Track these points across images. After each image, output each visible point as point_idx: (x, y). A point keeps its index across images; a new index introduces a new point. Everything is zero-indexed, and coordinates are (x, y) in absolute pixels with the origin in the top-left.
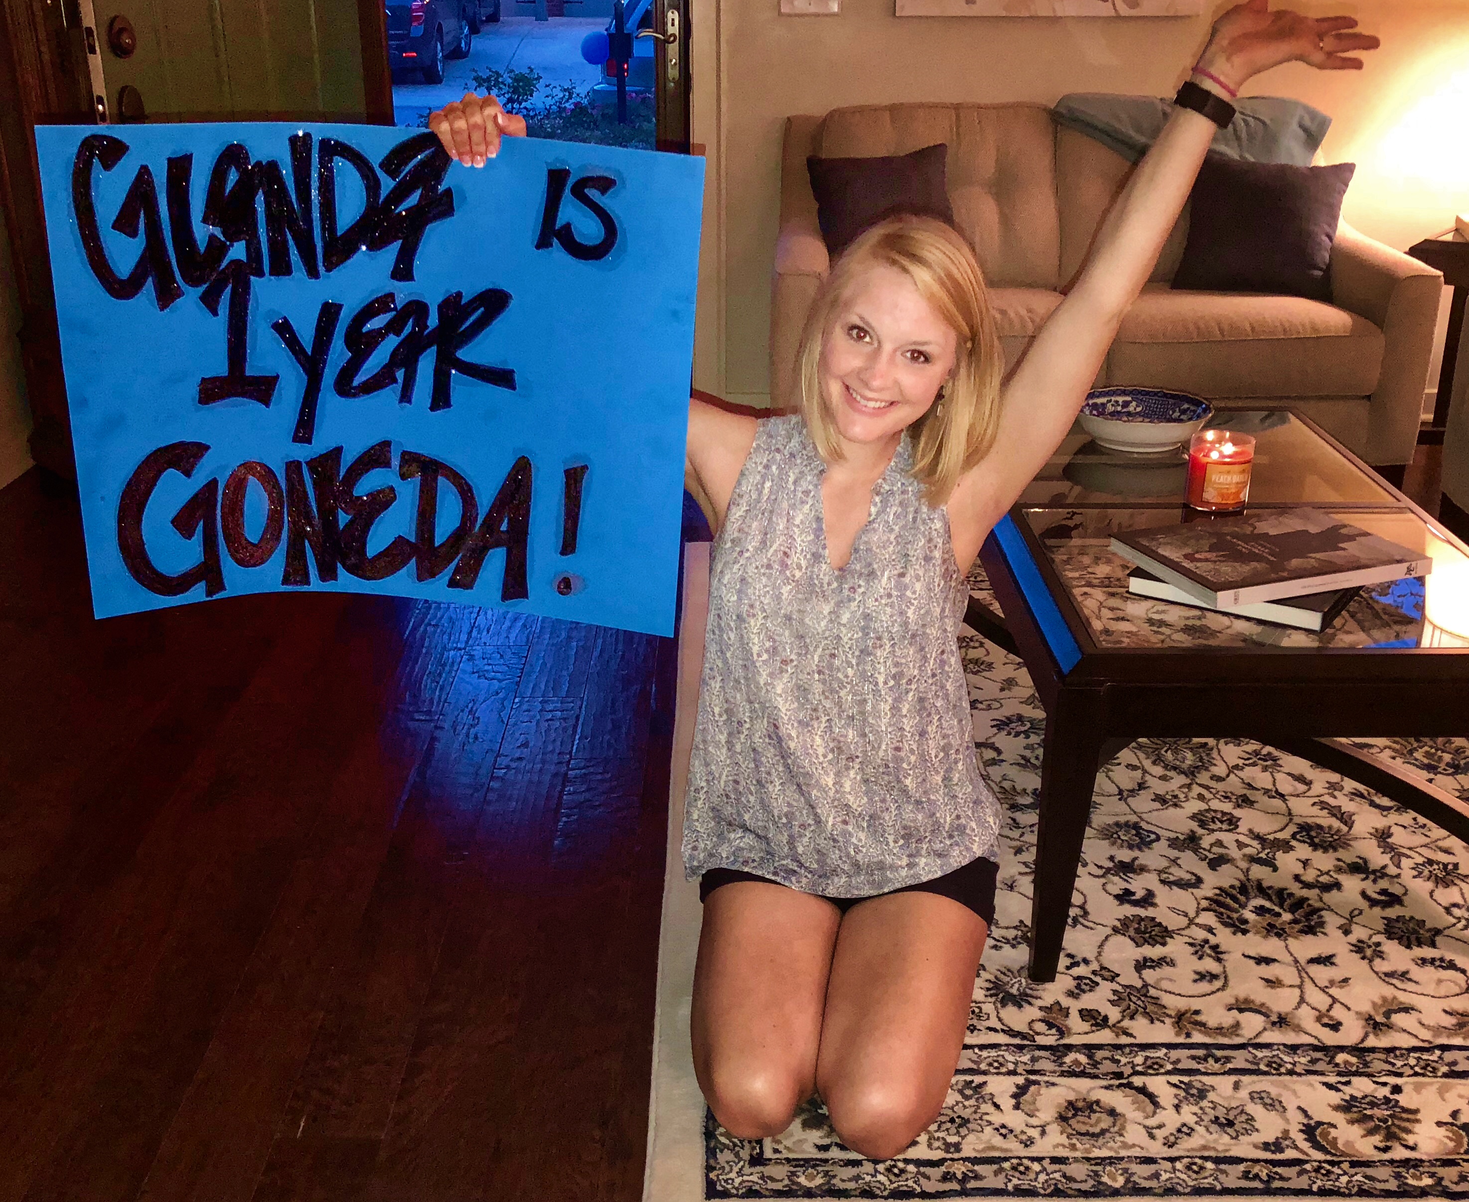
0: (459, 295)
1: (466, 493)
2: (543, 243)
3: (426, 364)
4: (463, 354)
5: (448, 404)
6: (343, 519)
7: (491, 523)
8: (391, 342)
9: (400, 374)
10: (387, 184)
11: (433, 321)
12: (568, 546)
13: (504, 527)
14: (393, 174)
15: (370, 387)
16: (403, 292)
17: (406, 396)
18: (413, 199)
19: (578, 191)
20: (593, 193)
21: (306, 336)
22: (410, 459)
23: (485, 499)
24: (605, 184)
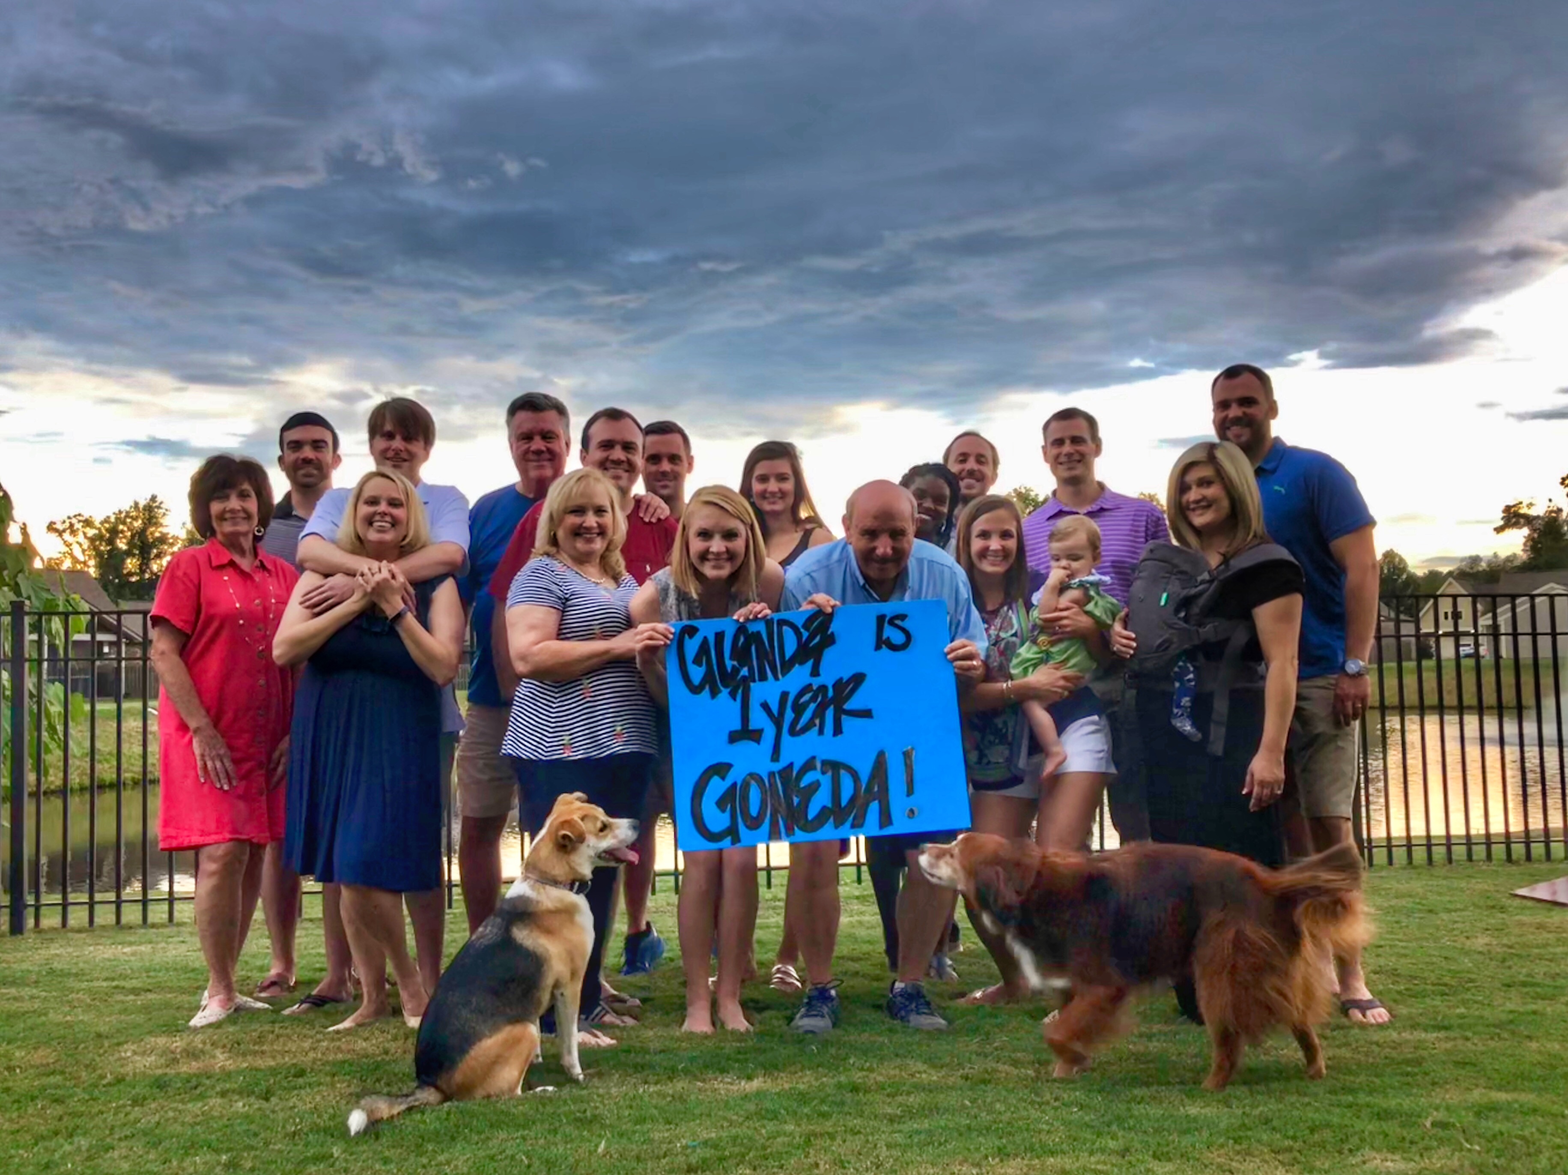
0: (841, 679)
1: (854, 775)
2: (878, 647)
3: (830, 713)
4: (846, 706)
5: (841, 732)
6: (796, 800)
7: (869, 789)
8: (813, 706)
9: (817, 722)
10: (805, 634)
11: (831, 693)
12: (910, 792)
13: (876, 789)
14: (807, 629)
15: (804, 730)
16: (816, 682)
17: (821, 732)
18: (817, 639)
19: (891, 622)
20: (898, 622)
21: (775, 710)
22: (824, 763)
24: (903, 617)
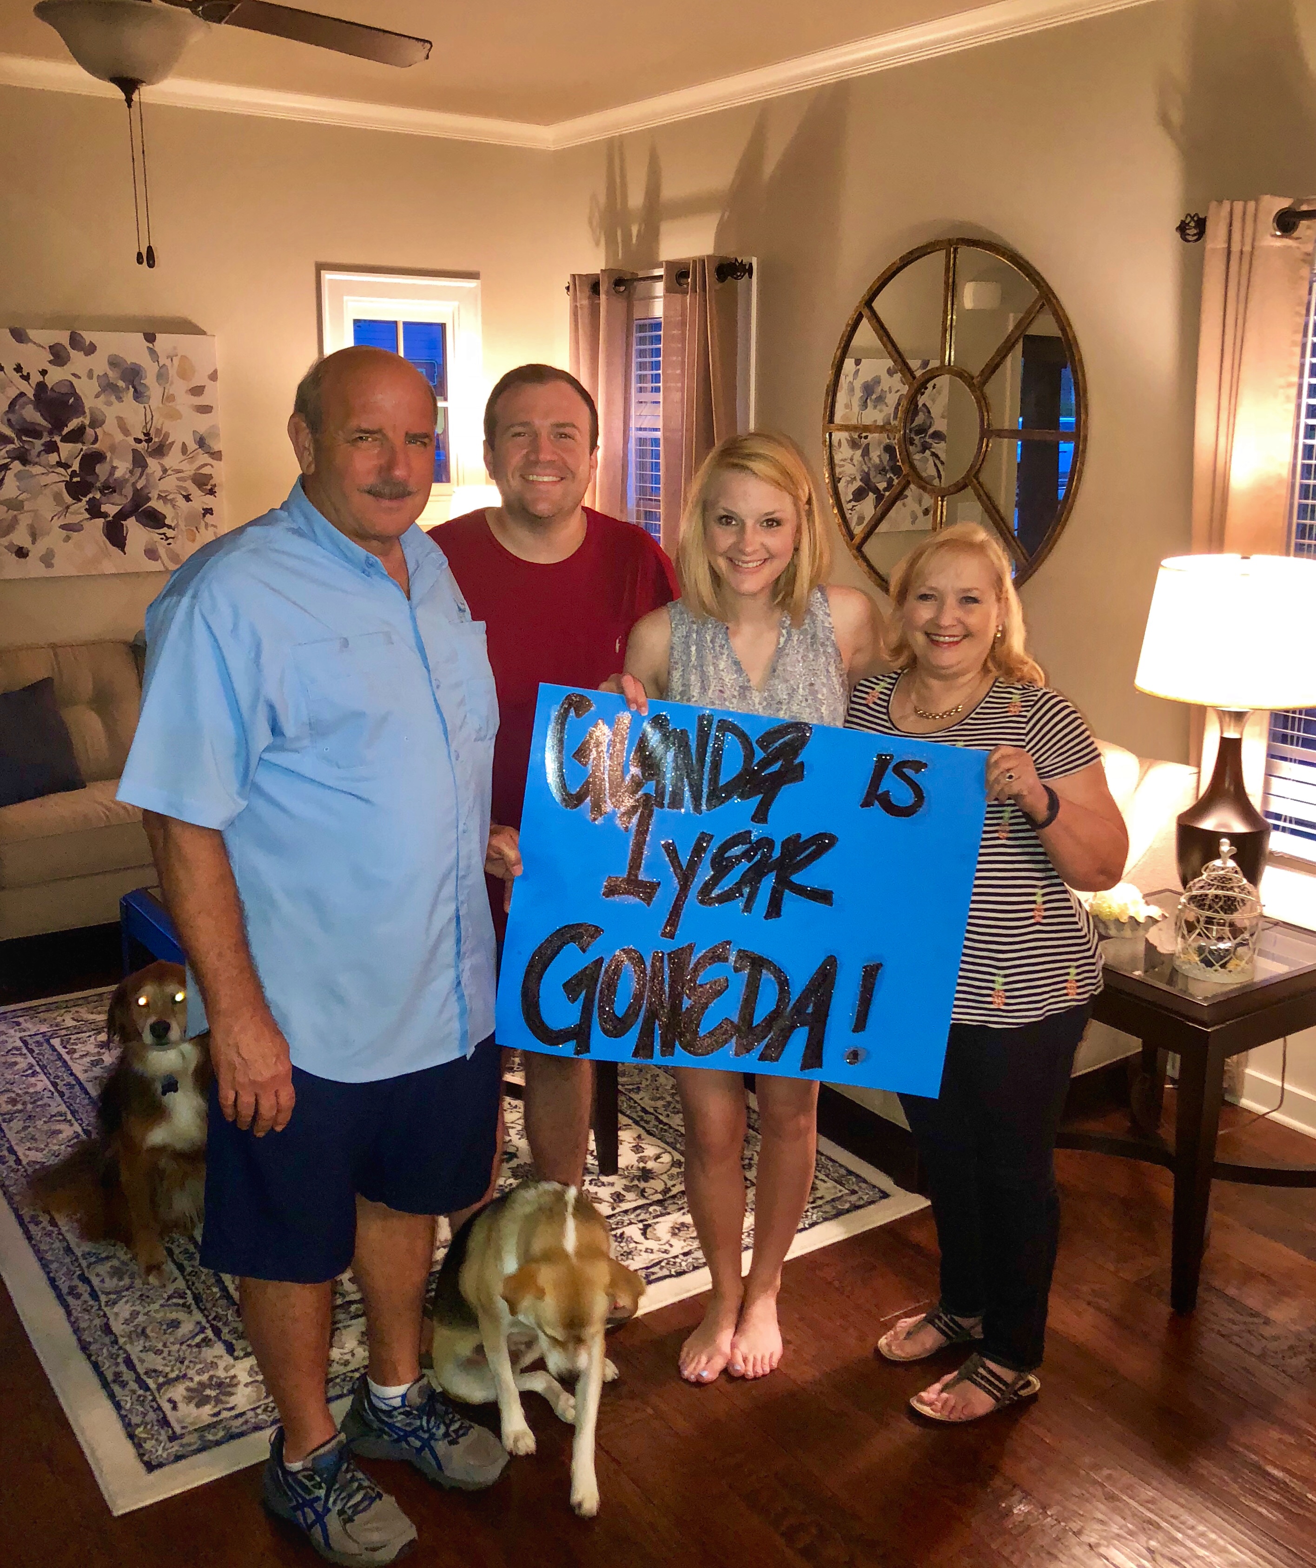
0: (799, 836)
1: (783, 983)
2: (866, 804)
4: (797, 878)
5: (778, 915)
6: (687, 1003)
7: (799, 1008)
8: (745, 865)
9: (746, 890)
10: (760, 754)
11: (777, 853)
12: (860, 1024)
13: (810, 1010)
14: (762, 747)
15: (725, 898)
16: (757, 832)
17: (748, 907)
18: (778, 765)
19: (898, 769)
20: (908, 771)
21: (684, 859)
22: (743, 955)
23: (796, 991)
24: (918, 766)
